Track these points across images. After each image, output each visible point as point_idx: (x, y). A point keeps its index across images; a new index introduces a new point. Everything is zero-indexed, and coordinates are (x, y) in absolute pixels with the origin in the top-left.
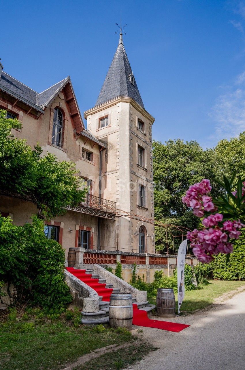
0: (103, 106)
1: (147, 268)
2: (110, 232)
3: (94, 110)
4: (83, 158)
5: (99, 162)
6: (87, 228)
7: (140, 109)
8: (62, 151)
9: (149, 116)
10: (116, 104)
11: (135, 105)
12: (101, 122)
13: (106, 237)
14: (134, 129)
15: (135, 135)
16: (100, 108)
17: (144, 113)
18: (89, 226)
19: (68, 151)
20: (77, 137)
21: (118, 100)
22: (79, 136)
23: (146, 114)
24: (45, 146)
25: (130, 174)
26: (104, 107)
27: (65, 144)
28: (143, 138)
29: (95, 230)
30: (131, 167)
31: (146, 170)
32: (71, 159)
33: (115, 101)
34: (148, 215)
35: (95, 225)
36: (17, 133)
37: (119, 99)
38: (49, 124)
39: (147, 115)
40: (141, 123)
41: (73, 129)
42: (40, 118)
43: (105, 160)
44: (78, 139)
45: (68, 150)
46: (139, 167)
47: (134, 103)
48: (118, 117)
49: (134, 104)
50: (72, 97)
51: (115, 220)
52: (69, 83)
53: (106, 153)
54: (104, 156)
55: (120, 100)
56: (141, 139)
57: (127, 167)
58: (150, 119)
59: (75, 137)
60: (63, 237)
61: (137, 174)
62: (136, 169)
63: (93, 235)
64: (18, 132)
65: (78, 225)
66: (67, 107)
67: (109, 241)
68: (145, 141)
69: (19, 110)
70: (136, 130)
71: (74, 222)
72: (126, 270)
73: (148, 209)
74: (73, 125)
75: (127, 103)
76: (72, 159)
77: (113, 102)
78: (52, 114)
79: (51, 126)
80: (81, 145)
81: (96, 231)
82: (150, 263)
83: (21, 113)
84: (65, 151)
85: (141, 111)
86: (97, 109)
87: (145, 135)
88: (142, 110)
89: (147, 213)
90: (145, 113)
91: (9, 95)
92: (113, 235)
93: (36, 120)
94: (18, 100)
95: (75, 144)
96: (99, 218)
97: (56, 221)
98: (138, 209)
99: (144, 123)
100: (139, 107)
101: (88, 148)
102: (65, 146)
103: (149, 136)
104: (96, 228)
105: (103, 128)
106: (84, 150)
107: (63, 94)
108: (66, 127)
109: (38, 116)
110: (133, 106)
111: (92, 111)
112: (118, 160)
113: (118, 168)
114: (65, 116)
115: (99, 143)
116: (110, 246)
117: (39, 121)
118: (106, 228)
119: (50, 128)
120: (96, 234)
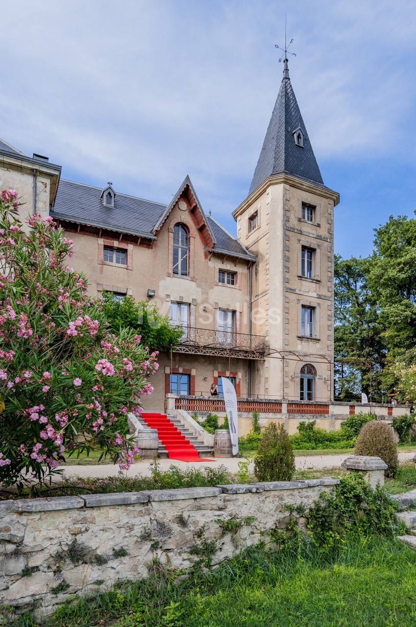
0: (251, 199)
1: (283, 417)
2: (260, 376)
3: (242, 208)
4: (220, 284)
5: (248, 284)
6: (231, 373)
7: (305, 187)
8: (189, 281)
9: (325, 193)
10: (264, 191)
11: (293, 183)
12: (252, 222)
13: (256, 383)
14: (293, 222)
15: (296, 231)
16: (248, 202)
17: (314, 190)
18: (233, 371)
19: (196, 279)
20: (209, 257)
21: (266, 184)
22: (212, 254)
23: (319, 190)
24: (164, 279)
25: (283, 293)
26: (253, 199)
27: (191, 270)
28: (314, 232)
29: (244, 375)
30: (286, 281)
31: (318, 281)
32: (202, 289)
33: (263, 187)
34: (321, 349)
35: (243, 368)
36: (128, 273)
37: (267, 182)
38: (167, 249)
39: (321, 191)
40: (310, 208)
41: (203, 247)
42: (155, 246)
43: (255, 279)
44: (211, 259)
45: (196, 277)
46: (303, 279)
47: (291, 180)
48: (267, 211)
49: (291, 182)
50: (194, 204)
51: (264, 361)
52: (188, 186)
53: (256, 269)
54: (254, 273)
55: (269, 183)
56: (308, 234)
57: (279, 284)
58: (328, 196)
59: (206, 257)
60: (196, 386)
61: (297, 292)
62: (295, 284)
63: (240, 382)
64: (129, 271)
65: (217, 370)
66: (192, 219)
67: (259, 388)
68: (318, 236)
69: (128, 244)
70: (298, 222)
71: (211, 367)
72: (243, 419)
73: (319, 340)
74: (202, 241)
75: (279, 185)
76: (204, 288)
77: (261, 189)
78: (171, 235)
79: (170, 251)
80: (216, 265)
81: (246, 376)
82: (289, 411)
83: (130, 247)
84: (193, 280)
85: (308, 188)
86: (245, 204)
87: (319, 226)
88: (310, 187)
89: (318, 345)
90: (316, 189)
91: (111, 231)
92: (263, 380)
93: (151, 249)
94: (123, 234)
95: (208, 266)
96: (250, 360)
97: (185, 368)
98: (299, 342)
99: (316, 206)
100: (302, 184)
101: (229, 266)
102: (191, 274)
103: (328, 226)
104: (246, 372)
105: (255, 230)
106: (222, 271)
107: (184, 203)
108: (192, 247)
109: (151, 244)
110: (290, 186)
111: (240, 210)
112: (268, 277)
113: (267, 288)
114: (189, 232)
115: (243, 257)
116: (261, 394)
117: (153, 249)
118: (257, 371)
119: (170, 254)
120: (246, 380)
